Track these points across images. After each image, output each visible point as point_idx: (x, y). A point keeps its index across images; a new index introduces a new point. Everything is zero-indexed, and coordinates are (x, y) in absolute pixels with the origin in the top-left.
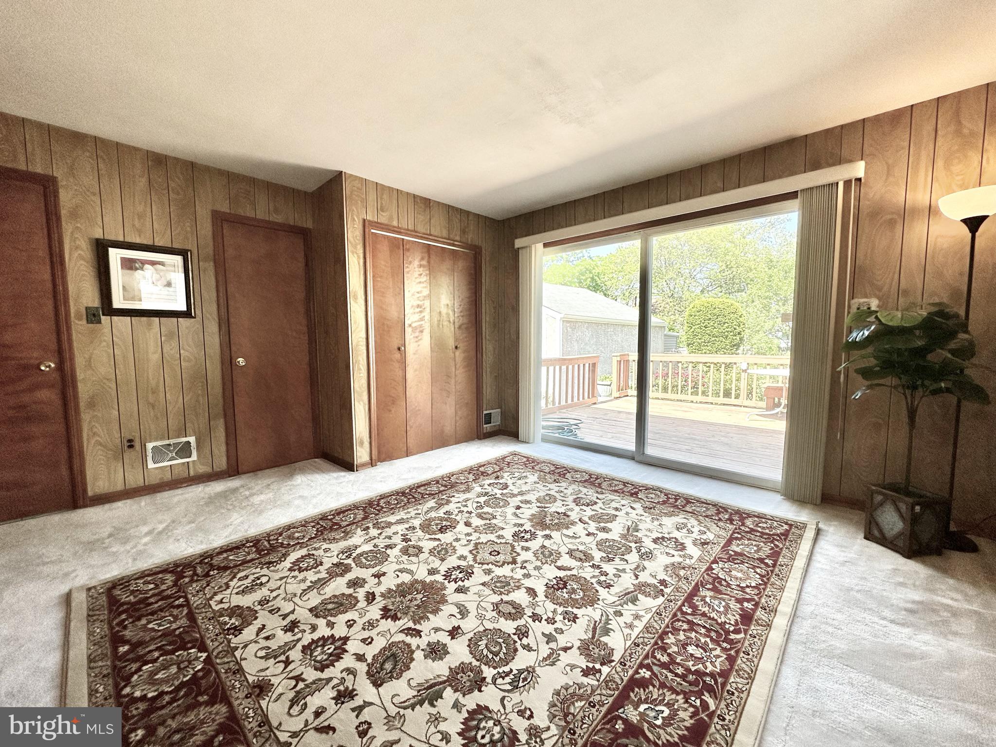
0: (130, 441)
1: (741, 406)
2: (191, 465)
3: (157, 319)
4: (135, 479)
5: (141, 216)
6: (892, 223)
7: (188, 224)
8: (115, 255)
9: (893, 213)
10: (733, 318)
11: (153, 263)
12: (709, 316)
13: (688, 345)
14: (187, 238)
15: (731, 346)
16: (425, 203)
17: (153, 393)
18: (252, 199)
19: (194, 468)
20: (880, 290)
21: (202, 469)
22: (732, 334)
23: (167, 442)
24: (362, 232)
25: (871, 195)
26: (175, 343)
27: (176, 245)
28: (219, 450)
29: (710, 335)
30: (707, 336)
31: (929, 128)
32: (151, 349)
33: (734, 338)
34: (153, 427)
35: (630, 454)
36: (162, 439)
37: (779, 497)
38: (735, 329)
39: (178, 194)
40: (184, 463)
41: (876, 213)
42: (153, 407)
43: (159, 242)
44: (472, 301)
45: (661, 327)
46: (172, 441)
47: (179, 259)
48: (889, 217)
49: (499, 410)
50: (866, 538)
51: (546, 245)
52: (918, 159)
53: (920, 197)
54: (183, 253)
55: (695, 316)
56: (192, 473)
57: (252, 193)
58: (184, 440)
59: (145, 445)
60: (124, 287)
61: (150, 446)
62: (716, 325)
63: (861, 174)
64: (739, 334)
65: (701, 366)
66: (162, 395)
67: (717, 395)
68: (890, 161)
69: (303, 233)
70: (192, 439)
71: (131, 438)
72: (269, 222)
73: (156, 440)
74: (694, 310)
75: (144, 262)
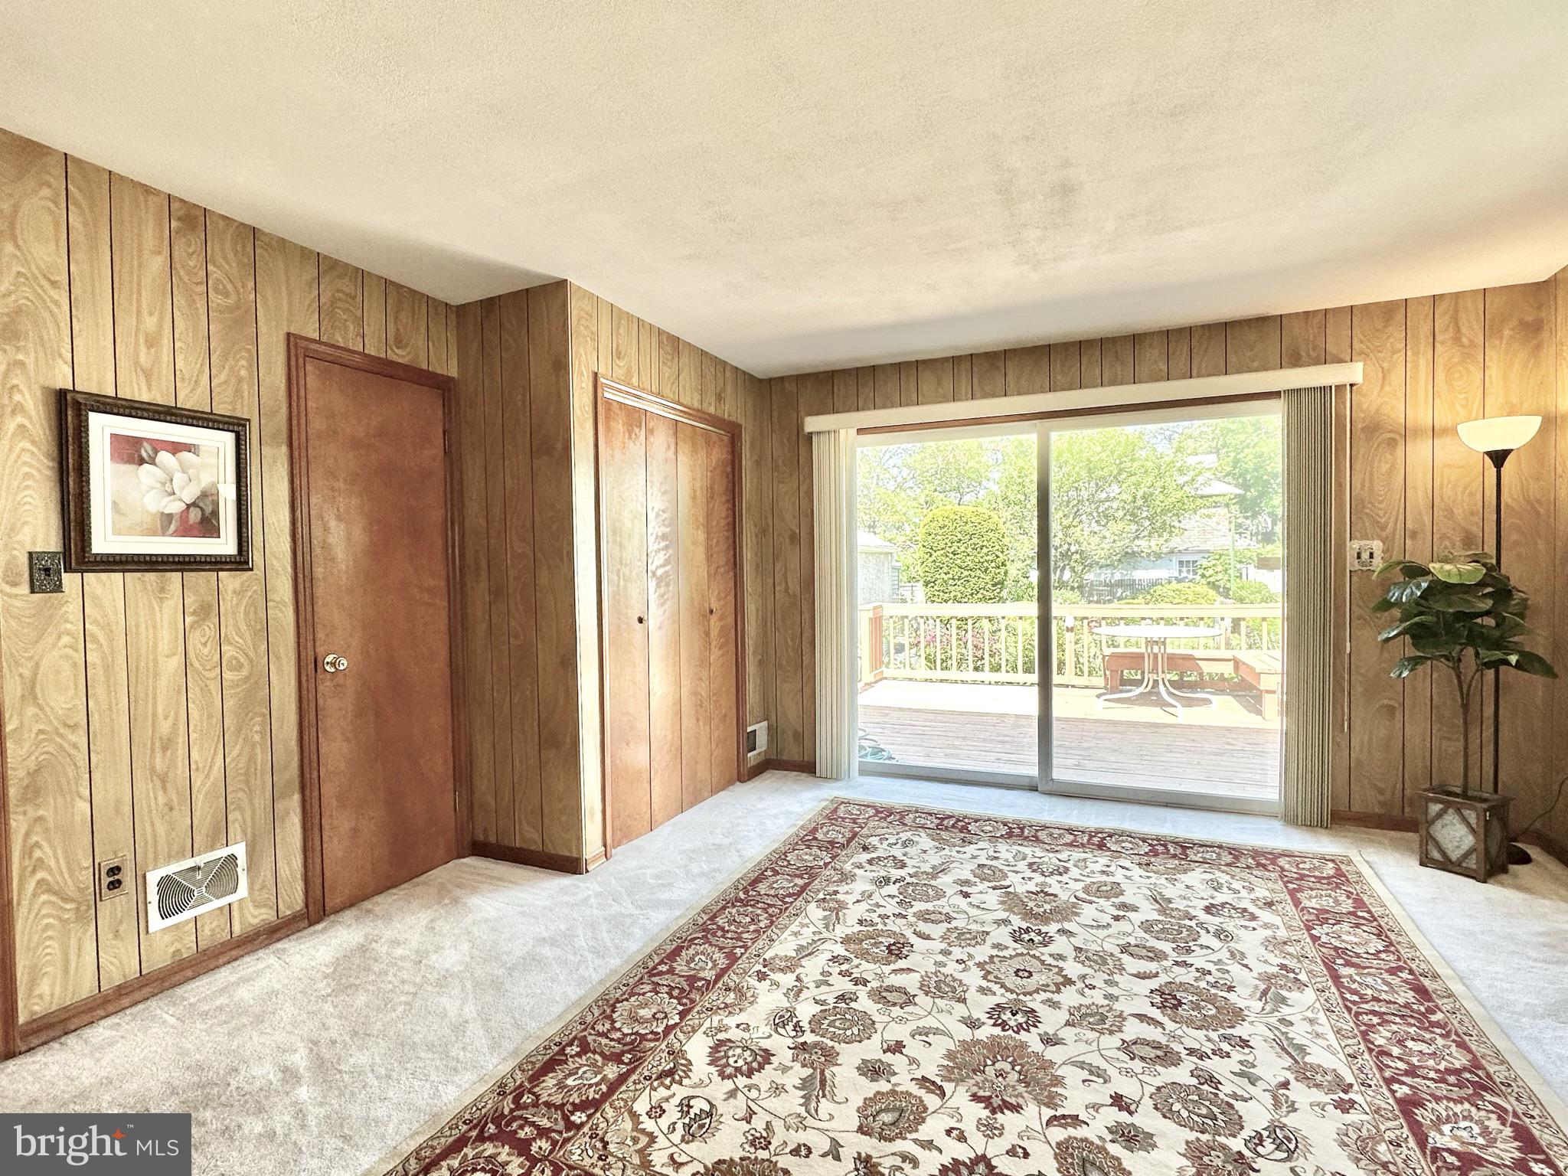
0: (115, 870)
1: (1067, 686)
2: (235, 907)
3: (176, 577)
4: (122, 964)
5: (152, 342)
6: (1392, 443)
7: (243, 363)
8: (101, 427)
9: (1391, 431)
10: (994, 539)
11: (176, 448)
12: (958, 534)
13: (926, 584)
14: (238, 392)
15: (993, 585)
16: (673, 345)
17: (165, 749)
18: (359, 313)
19: (242, 916)
20: (1383, 528)
21: (259, 916)
22: (993, 564)
23: (190, 863)
24: (591, 397)
25: (1365, 407)
26: (209, 629)
27: (221, 409)
28: (289, 864)
29: (960, 567)
30: (957, 569)
31: (1425, 329)
32: (164, 646)
33: (997, 571)
34: (161, 829)
35: (1026, 782)
36: (181, 855)
37: (1277, 824)
38: (998, 557)
39: (227, 295)
40: (221, 909)
41: (1373, 429)
42: (163, 780)
43: (188, 401)
44: (728, 524)
45: (887, 554)
46: (200, 860)
47: (228, 439)
48: (1389, 435)
49: (765, 723)
50: (1422, 864)
51: (860, 431)
52: (1416, 367)
53: (1421, 415)
54: (236, 426)
55: (936, 534)
56: (237, 929)
57: (359, 299)
58: (223, 852)
59: (144, 877)
60: (114, 503)
61: (153, 878)
62: (969, 550)
63: (1358, 378)
64: (1003, 564)
65: (985, 623)
66: (182, 751)
67: (1015, 669)
68: (1386, 365)
69: (441, 385)
70: (239, 850)
71: (115, 863)
72: (387, 362)
73: (170, 858)
74: (933, 525)
75: (158, 445)
